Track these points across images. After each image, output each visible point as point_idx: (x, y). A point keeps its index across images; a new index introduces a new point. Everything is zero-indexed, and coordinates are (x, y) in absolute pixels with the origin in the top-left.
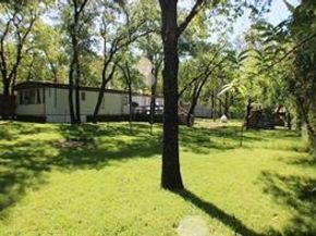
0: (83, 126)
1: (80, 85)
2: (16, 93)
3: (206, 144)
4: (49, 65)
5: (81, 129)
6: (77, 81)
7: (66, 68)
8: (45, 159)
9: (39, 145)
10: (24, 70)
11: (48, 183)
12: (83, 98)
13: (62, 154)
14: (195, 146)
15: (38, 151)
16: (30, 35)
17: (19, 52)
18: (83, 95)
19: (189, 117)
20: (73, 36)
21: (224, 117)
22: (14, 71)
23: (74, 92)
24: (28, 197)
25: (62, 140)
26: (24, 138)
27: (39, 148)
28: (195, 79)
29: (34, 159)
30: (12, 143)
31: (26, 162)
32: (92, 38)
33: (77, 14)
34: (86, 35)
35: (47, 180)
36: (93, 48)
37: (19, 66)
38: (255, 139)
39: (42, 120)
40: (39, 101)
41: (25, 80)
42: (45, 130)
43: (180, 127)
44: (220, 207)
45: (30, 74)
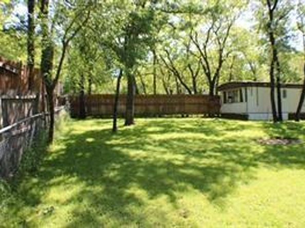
0: (286, 124)
1: (281, 82)
2: (219, 93)
4: (249, 65)
5: (285, 127)
6: (278, 79)
7: (266, 67)
8: (251, 155)
9: (245, 142)
10: (225, 72)
11: (256, 178)
12: (285, 96)
13: (268, 151)
15: (244, 148)
16: (228, 39)
17: (221, 56)
18: (285, 92)
20: (271, 35)
22: (217, 75)
23: (276, 90)
24: (238, 190)
25: (266, 138)
26: (230, 134)
27: (245, 145)
29: (241, 154)
30: (220, 138)
31: (235, 157)
32: (289, 34)
33: (271, 12)
34: (283, 32)
35: (255, 175)
36: (291, 43)
37: (221, 69)
39: (244, 117)
40: (242, 101)
41: (227, 81)
42: (249, 127)
45: (231, 75)
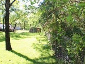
3: (18, 37)
14: (15, 38)
19: (14, 30)
21: (24, 30)
28: (16, 19)
38: (32, 35)
43: (10, 32)
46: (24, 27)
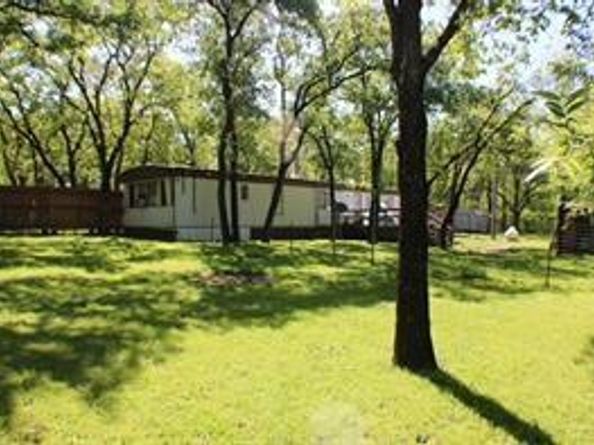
0: (246, 247)
1: (239, 171)
2: (122, 187)
3: (477, 282)
4: (182, 136)
5: (242, 254)
6: (234, 164)
7: (213, 141)
8: (176, 307)
9: (165, 282)
10: (136, 146)
11: (181, 350)
12: (245, 196)
13: (208, 298)
14: (457, 285)
15: (162, 293)
16: (146, 82)
17: (128, 114)
18: (245, 189)
19: (443, 231)
20: (225, 82)
21: (512, 230)
22: (119, 148)
23: (228, 184)
24: (145, 375)
25: (207, 272)
26: (137, 269)
27: (166, 287)
28: (454, 158)
29: (155, 306)
30: (118, 277)
31: (141, 311)
32: (258, 85)
33: (230, 41)
34: (247, 79)
35: (179, 345)
36: (261, 102)
37: (128, 139)
38: (575, 273)
39: (169, 235)
40: (164, 203)
41: (138, 164)
42: (175, 254)
43: (431, 250)
44: (509, 405)
45: (146, 152)
46: (510, 214)
